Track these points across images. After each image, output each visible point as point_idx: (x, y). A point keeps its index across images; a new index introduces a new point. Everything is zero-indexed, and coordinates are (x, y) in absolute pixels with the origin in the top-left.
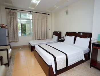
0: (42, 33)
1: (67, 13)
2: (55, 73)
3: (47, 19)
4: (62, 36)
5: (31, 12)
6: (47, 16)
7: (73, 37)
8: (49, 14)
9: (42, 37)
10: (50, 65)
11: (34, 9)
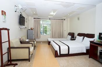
0: (59, 34)
1: (78, 19)
2: (59, 55)
3: (63, 23)
4: (75, 36)
5: (50, 19)
6: (63, 21)
7: (82, 37)
8: (65, 20)
9: (58, 36)
10: (56, 50)
11: (52, 17)
